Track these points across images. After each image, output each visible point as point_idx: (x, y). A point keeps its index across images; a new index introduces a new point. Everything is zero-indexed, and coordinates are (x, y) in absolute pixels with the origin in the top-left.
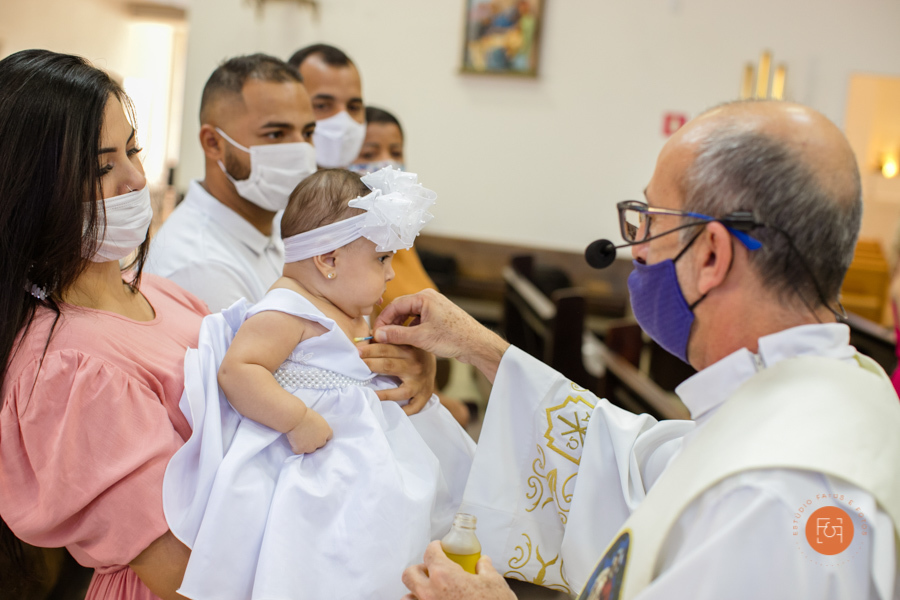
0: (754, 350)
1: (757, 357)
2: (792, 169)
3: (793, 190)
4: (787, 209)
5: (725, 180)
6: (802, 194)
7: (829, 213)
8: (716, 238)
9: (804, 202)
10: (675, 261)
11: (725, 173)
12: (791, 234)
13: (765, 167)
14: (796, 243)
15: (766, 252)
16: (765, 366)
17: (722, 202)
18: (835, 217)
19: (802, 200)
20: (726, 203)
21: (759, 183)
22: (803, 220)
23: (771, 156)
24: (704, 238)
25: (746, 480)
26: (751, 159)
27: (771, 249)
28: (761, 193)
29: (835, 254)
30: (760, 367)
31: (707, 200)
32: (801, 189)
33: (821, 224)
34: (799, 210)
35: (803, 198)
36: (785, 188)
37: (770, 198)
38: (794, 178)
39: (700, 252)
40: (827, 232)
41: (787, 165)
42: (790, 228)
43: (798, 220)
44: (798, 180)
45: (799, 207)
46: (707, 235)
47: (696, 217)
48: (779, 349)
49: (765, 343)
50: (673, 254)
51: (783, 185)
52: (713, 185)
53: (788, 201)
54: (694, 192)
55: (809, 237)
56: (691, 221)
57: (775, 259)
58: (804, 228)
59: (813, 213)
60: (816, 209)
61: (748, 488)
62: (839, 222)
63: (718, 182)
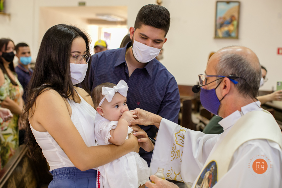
0: (240, 111)
1: (241, 112)
2: (244, 62)
3: (245, 68)
4: (244, 72)
5: (227, 66)
6: (247, 68)
7: (254, 73)
8: (226, 81)
9: (248, 71)
10: (215, 89)
11: (227, 64)
12: (245, 79)
13: (237, 62)
14: (247, 81)
15: (239, 84)
16: (244, 115)
17: (227, 72)
18: (256, 74)
19: (247, 70)
20: (228, 72)
21: (236, 66)
22: (248, 75)
23: (239, 59)
24: (223, 82)
25: (250, 143)
26: (234, 60)
27: (240, 83)
28: (237, 69)
29: (256, 84)
30: (242, 115)
31: (223, 72)
32: (247, 67)
33: (252, 76)
34: (247, 73)
35: (247, 69)
36: (243, 67)
37: (239, 70)
38: (245, 64)
39: (222, 86)
40: (254, 78)
41: (243, 61)
42: (245, 77)
43: (247, 75)
44: (246, 65)
45: (247, 72)
46: (224, 81)
47: (220, 76)
48: (247, 110)
49: (243, 108)
50: (215, 87)
51: (242, 66)
52: (224, 68)
53: (244, 70)
54: (219, 70)
55: (250, 80)
56: (219, 78)
57: (242, 86)
58: (248, 77)
59: (250, 73)
60: (251, 72)
61: (250, 145)
62: (257, 76)
63: (226, 67)
